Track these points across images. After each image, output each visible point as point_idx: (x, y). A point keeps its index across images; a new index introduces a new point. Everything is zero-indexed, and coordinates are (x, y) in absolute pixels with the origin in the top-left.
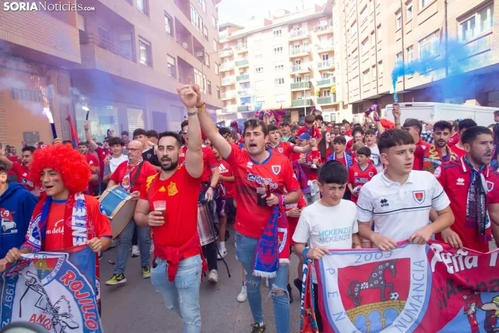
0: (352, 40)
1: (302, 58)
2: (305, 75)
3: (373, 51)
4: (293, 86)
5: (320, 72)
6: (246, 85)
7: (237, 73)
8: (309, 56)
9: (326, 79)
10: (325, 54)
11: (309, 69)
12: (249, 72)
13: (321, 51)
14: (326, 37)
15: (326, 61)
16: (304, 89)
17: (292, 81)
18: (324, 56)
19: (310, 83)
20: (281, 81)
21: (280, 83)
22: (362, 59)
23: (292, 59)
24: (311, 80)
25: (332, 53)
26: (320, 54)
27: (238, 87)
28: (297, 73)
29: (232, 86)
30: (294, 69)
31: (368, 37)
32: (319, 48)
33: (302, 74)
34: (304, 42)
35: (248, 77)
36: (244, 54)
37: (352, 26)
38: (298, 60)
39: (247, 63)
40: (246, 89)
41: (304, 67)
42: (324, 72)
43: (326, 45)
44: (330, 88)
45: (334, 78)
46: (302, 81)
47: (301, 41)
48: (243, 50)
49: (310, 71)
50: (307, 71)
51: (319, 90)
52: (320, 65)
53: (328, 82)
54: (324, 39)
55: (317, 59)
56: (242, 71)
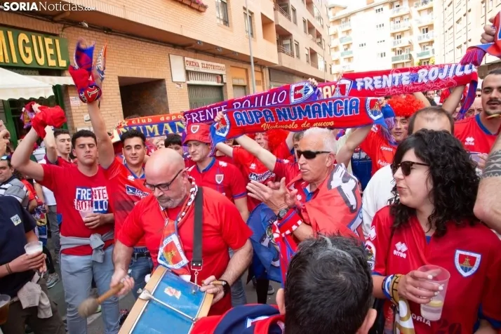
0: (449, 19)
1: (403, 32)
2: (406, 48)
3: (464, 31)
4: (394, 59)
5: (420, 44)
6: (349, 59)
7: (342, 49)
8: (410, 30)
9: (426, 51)
10: (425, 28)
11: (410, 43)
12: (352, 48)
13: (420, 25)
14: (426, 12)
15: (426, 34)
16: (405, 61)
17: (393, 54)
18: (423, 30)
19: (410, 55)
20: (383, 55)
21: (382, 56)
22: (457, 36)
23: (393, 35)
24: (411, 53)
25: (432, 26)
26: (420, 28)
27: (343, 62)
28: (398, 47)
29: (337, 62)
30: (394, 43)
31: (460, 18)
32: (420, 23)
33: (403, 48)
34: (405, 17)
35: (351, 52)
36: (348, 32)
37: (449, 6)
38: (399, 34)
39: (351, 39)
40: (349, 63)
41: (404, 41)
42: (423, 45)
43: (426, 19)
44: (429, 59)
45: (433, 50)
46: (403, 54)
47: (401, 17)
48: (347, 28)
49: (411, 45)
50: (407, 44)
51: (418, 61)
52: (420, 38)
53: (428, 53)
54: (425, 14)
55: (417, 33)
56: (346, 47)
